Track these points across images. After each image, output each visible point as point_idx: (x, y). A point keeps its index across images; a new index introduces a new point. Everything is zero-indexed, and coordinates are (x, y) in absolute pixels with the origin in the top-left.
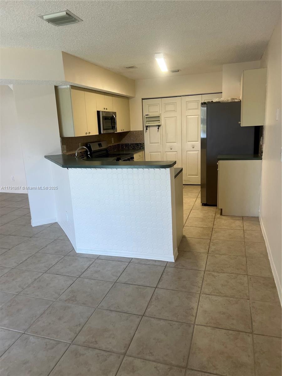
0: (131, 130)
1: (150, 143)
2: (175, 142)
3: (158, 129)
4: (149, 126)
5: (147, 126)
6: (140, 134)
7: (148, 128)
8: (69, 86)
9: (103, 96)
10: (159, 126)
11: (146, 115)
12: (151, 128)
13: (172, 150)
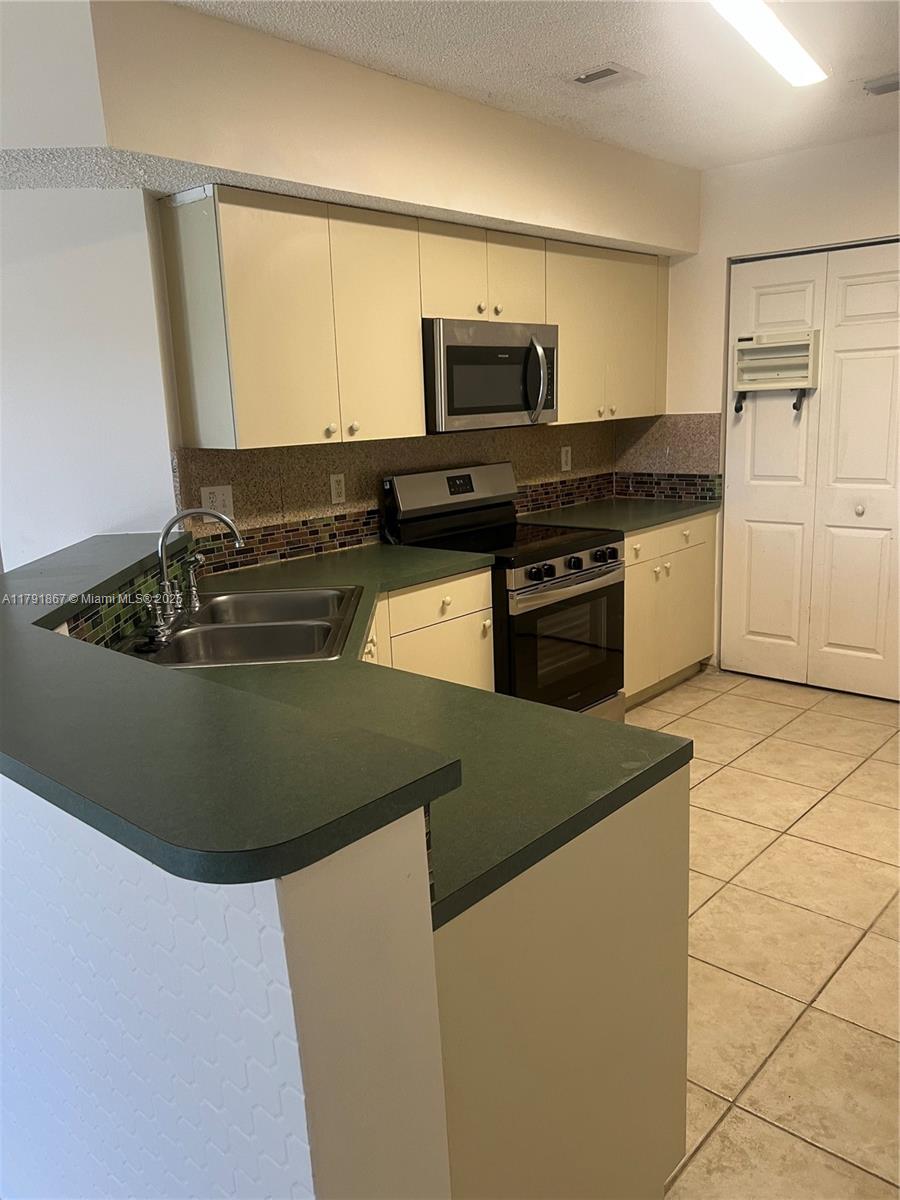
0: (667, 413)
1: (755, 477)
2: (884, 481)
3: (797, 407)
4: (756, 394)
5: (742, 396)
6: (709, 430)
7: (747, 404)
8: (209, 189)
9: (479, 246)
10: (803, 394)
11: (740, 340)
12: (762, 403)
13: (862, 521)
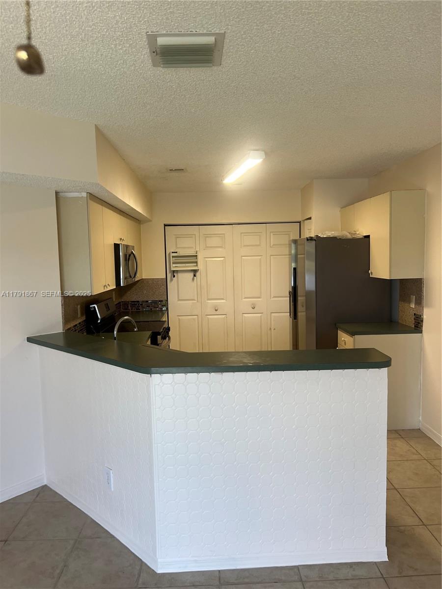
0: (144, 278)
1: (179, 300)
2: (223, 299)
3: (195, 276)
4: (177, 271)
5: (173, 272)
6: (161, 284)
7: (175, 275)
10: (196, 271)
11: (172, 253)
12: (180, 275)
13: (217, 313)
